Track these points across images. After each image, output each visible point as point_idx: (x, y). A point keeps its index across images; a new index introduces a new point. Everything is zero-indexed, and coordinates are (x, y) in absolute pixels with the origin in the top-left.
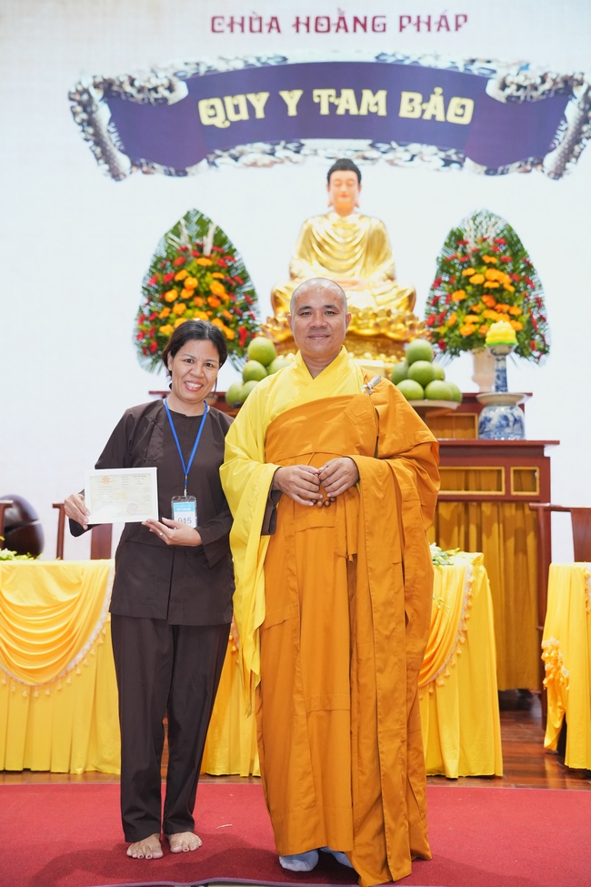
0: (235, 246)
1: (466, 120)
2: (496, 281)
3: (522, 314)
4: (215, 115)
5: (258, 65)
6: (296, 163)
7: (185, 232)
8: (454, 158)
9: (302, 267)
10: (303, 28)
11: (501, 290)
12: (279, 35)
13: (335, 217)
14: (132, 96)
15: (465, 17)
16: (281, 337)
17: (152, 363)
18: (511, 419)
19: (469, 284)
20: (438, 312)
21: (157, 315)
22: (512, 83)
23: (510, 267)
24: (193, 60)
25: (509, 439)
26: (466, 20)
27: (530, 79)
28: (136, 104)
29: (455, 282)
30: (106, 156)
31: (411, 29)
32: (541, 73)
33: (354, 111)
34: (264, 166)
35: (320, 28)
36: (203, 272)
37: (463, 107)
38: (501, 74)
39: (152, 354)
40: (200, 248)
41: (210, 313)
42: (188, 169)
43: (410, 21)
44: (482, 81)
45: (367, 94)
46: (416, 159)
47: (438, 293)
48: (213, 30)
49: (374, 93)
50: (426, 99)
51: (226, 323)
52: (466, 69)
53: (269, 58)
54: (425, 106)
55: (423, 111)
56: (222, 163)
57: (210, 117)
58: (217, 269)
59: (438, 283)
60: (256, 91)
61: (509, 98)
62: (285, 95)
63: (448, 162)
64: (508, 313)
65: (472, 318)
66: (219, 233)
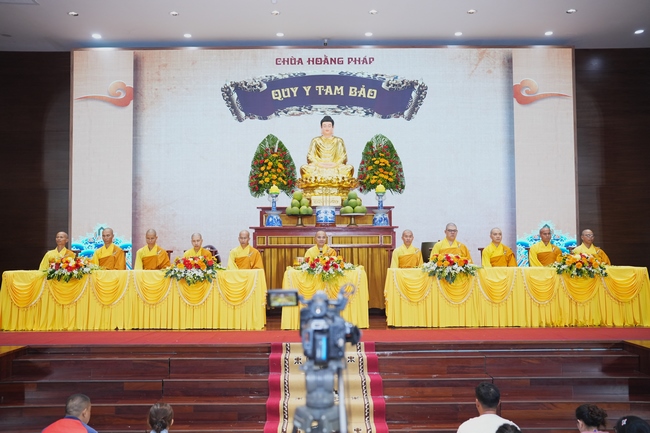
0: (287, 148)
1: (374, 97)
2: (384, 163)
3: (394, 175)
4: (278, 96)
5: (294, 76)
6: (309, 114)
7: (267, 143)
8: (370, 112)
9: (312, 157)
10: (311, 62)
11: (386, 166)
12: (302, 65)
13: (324, 138)
14: (246, 89)
16: (304, 186)
17: (256, 194)
18: (383, 218)
19: (374, 163)
20: (363, 173)
21: (258, 176)
22: (391, 83)
23: (389, 157)
24: (269, 75)
25: (386, 226)
26: (373, 60)
27: (398, 82)
28: (247, 92)
29: (369, 162)
30: (235, 112)
31: (353, 63)
32: (402, 80)
33: (331, 94)
34: (297, 115)
35: (318, 62)
36: (275, 159)
37: (373, 92)
38: (387, 80)
39: (256, 191)
40: (273, 149)
41: (278, 175)
42: (267, 117)
43: (352, 60)
44: (381, 82)
45: (336, 88)
46: (355, 112)
47: (363, 166)
48: (277, 64)
49: (339, 87)
50: (359, 89)
51: (283, 178)
52: (374, 78)
53: (298, 74)
54: (358, 92)
55: (358, 94)
56: (281, 114)
57: (276, 96)
58: (280, 157)
59: (363, 162)
60: (294, 87)
61: (390, 89)
62: (304, 87)
63: (367, 114)
64: (388, 175)
65: (375, 177)
66: (280, 143)
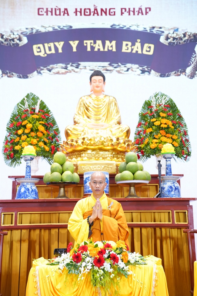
0: (50, 109)
1: (151, 53)
2: (166, 124)
3: (178, 138)
4: (40, 51)
5: (59, 29)
6: (76, 72)
7: (27, 103)
8: (146, 69)
9: (79, 118)
10: (78, 13)
11: (168, 128)
12: (68, 16)
13: (94, 96)
14: (2, 43)
15: (150, 9)
16: (70, 150)
17: (11, 162)
18: (174, 188)
19: (154, 125)
20: (140, 138)
21: (14, 141)
22: (171, 37)
23: (172, 117)
24: (30, 27)
25: (173, 197)
26: (150, 10)
27: (179, 35)
28: (4, 46)
29: (147, 124)
31: (126, 14)
32: (184, 33)
33: (102, 49)
34: (63, 73)
35: (86, 14)
36: (35, 121)
37: (150, 47)
38: (166, 33)
39: (11, 158)
40: (34, 110)
41: (38, 139)
42: (28, 75)
43: (126, 11)
44: (158, 36)
45: (107, 42)
46: (130, 70)
47: (140, 129)
48: (39, 14)
49: (111, 42)
50: (133, 44)
51: (45, 143)
52: (150, 31)
53: (64, 27)
54: (133, 47)
55: (132, 50)
56: (44, 72)
57: (38, 52)
58: (41, 119)
59: (140, 124)
60: (58, 42)
61: (170, 43)
62: (71, 42)
63: (143, 72)
64: (172, 138)
65: (155, 141)
66: (42, 103)
